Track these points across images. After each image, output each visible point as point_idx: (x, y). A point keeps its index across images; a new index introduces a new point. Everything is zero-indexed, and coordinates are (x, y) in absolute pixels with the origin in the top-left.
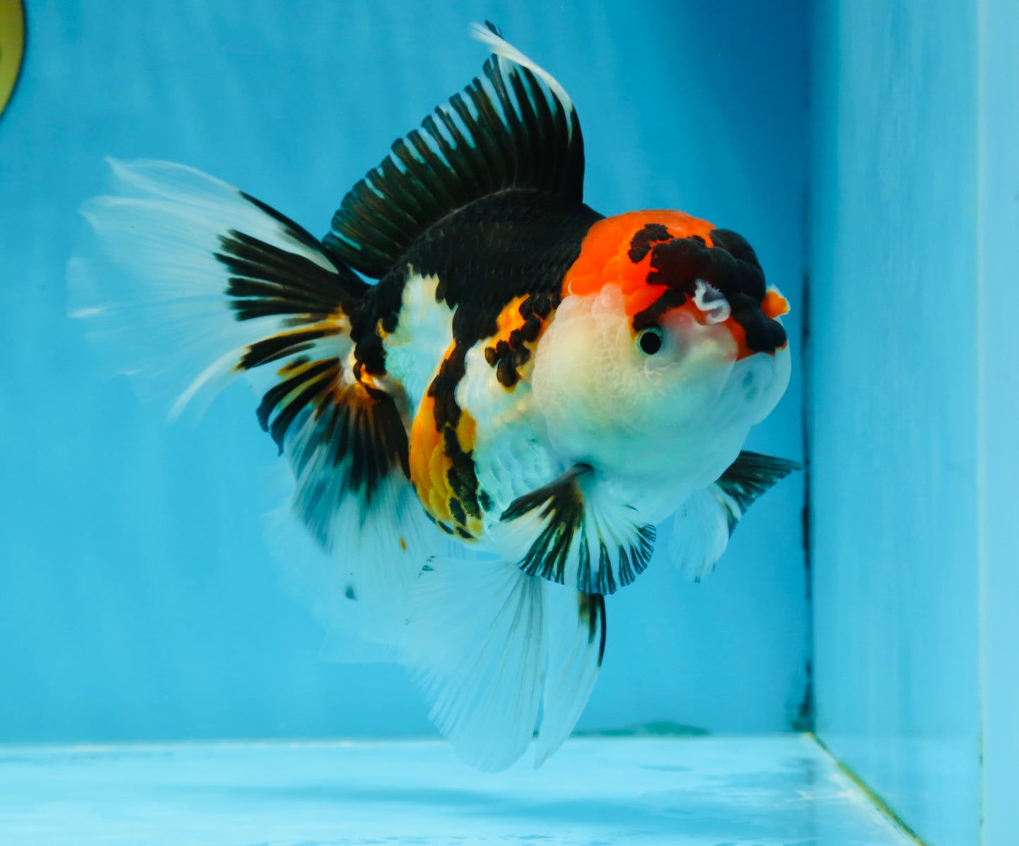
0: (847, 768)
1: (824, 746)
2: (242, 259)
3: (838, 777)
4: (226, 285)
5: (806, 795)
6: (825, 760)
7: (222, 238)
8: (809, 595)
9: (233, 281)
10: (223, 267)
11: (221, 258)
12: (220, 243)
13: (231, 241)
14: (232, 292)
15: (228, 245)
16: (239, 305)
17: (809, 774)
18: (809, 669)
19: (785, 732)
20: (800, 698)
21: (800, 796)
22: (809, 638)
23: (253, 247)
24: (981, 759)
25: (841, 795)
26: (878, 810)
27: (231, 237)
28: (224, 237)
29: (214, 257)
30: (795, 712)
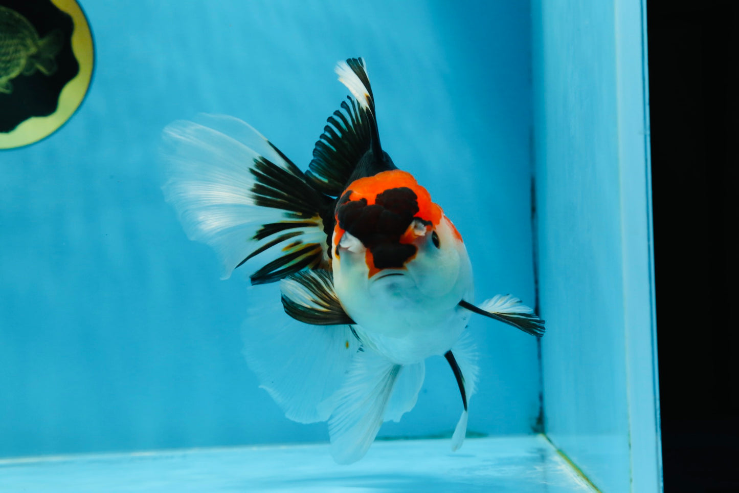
0: (561, 452)
1: (550, 441)
2: (265, 175)
3: (557, 458)
4: (252, 187)
5: (539, 468)
6: (551, 448)
7: (255, 160)
8: (540, 356)
9: (257, 185)
10: (253, 176)
11: (252, 171)
12: (254, 163)
13: (260, 163)
14: (253, 191)
15: (258, 165)
16: (258, 198)
17: (542, 456)
18: (541, 398)
19: (529, 434)
20: (537, 414)
21: (535, 469)
22: (541, 381)
23: (272, 169)
24: (630, 445)
25: (559, 468)
26: (578, 475)
27: (260, 161)
28: (257, 160)
29: (249, 170)
30: (534, 422)
